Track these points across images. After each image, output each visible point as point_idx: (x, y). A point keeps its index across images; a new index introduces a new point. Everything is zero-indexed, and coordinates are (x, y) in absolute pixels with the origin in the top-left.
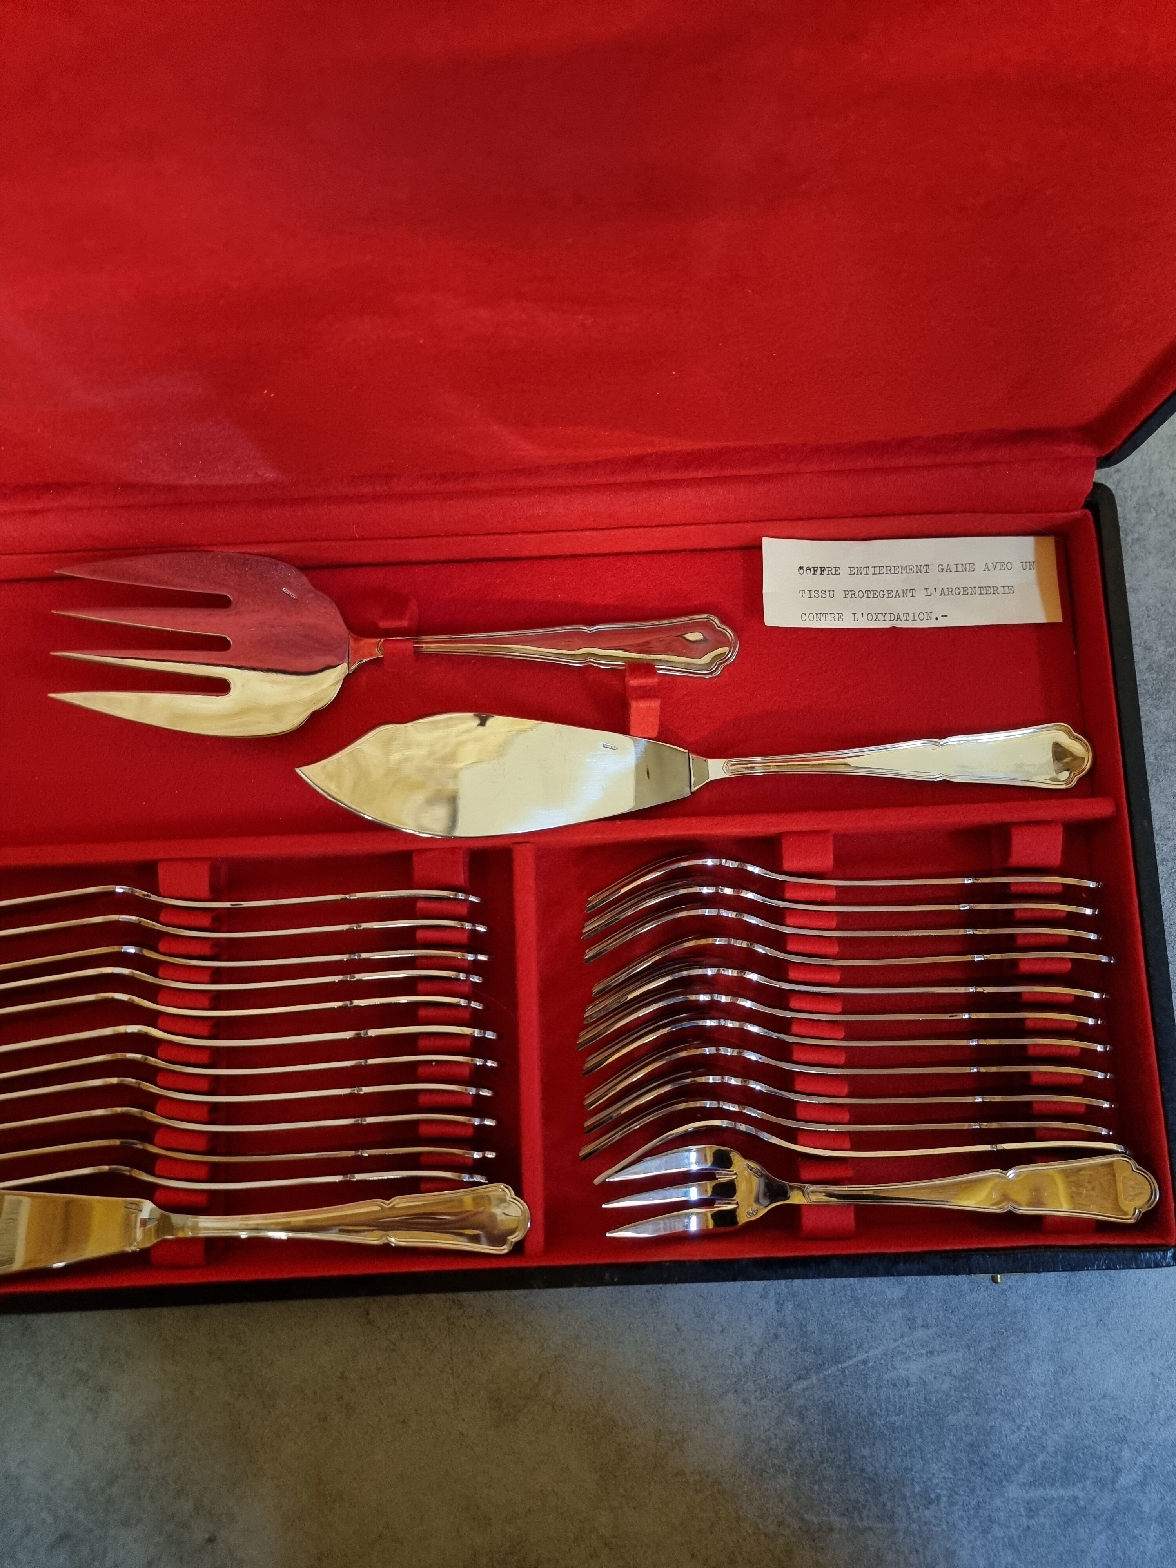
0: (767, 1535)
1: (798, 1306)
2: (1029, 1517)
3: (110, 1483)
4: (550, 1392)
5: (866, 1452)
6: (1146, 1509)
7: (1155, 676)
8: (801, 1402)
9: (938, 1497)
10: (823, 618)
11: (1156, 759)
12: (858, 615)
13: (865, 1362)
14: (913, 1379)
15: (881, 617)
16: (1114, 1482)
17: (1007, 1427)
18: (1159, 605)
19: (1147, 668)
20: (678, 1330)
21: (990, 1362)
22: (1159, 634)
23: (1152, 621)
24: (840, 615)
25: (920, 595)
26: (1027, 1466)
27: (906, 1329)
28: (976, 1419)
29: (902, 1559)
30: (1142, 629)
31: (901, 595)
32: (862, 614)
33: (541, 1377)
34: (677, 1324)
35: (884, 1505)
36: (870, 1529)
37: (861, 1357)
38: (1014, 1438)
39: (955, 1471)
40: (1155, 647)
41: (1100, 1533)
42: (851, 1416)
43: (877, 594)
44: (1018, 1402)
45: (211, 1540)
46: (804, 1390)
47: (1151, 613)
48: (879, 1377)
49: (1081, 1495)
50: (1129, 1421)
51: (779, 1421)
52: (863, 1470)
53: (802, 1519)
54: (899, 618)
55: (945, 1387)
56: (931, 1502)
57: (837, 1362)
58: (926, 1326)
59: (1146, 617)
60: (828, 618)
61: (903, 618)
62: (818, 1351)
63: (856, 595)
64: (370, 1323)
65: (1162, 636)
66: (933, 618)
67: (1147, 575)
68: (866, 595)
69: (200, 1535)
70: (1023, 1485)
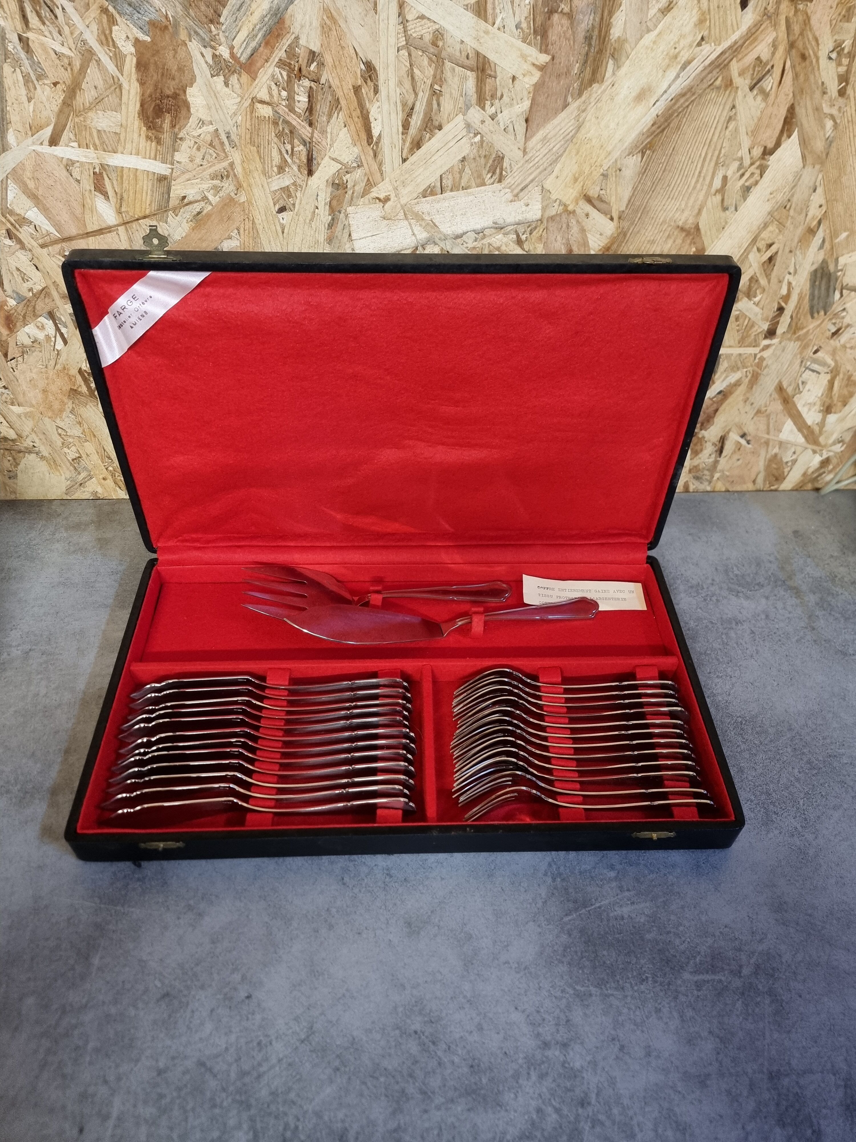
0: (556, 997)
1: (563, 880)
2: (699, 990)
3: (197, 965)
4: (437, 920)
5: (605, 953)
6: (760, 987)
8: (569, 926)
9: (647, 977)
13: (600, 907)
14: (626, 916)
16: (740, 972)
17: (677, 942)
21: (664, 908)
26: (692, 962)
27: (619, 892)
28: (661, 937)
29: (632, 1013)
33: (432, 912)
35: (618, 981)
36: (612, 995)
37: (597, 905)
38: (682, 947)
39: (653, 964)
41: (738, 1000)
42: (595, 935)
44: (681, 928)
45: (249, 997)
46: (570, 921)
48: (608, 915)
49: (723, 979)
50: (742, 940)
51: (558, 937)
52: (604, 963)
53: (574, 989)
55: (642, 920)
56: (643, 980)
57: (586, 907)
58: (628, 890)
62: (575, 901)
64: (344, 884)
69: (243, 994)
70: (691, 973)
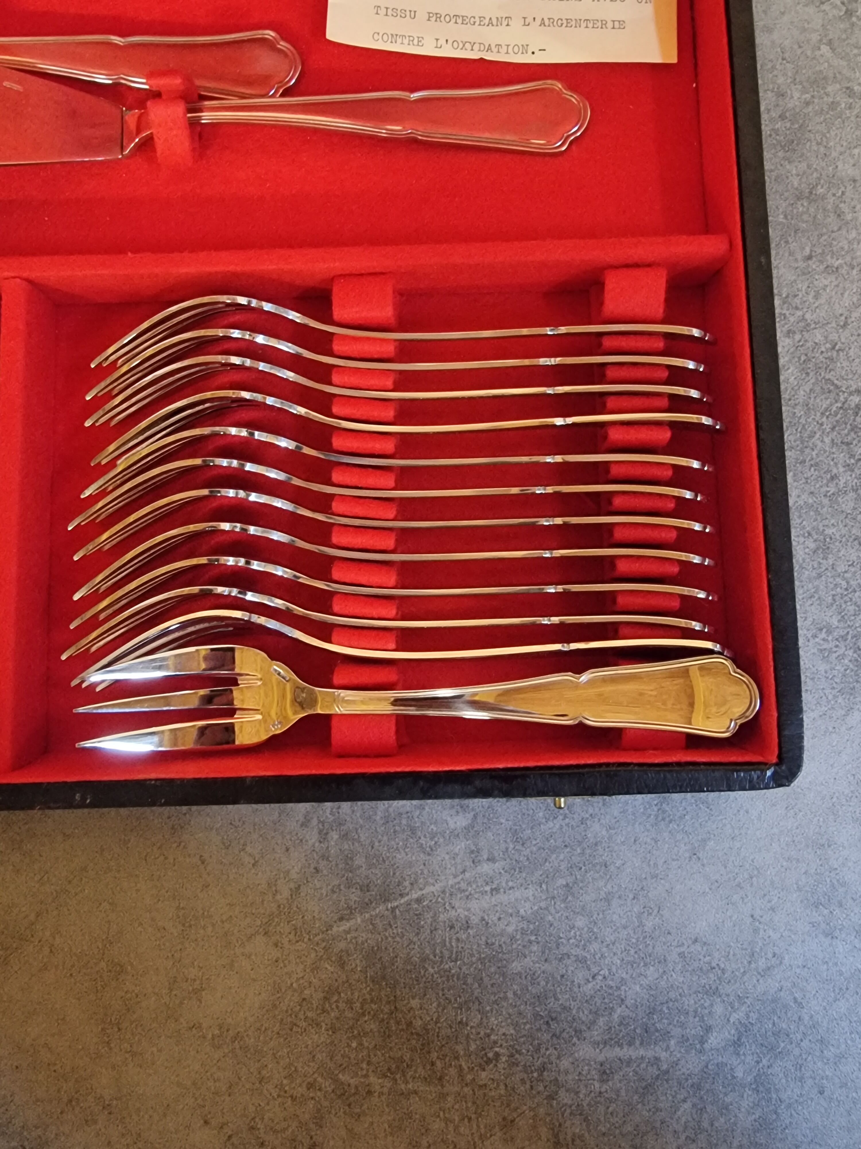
0: (293, 1098)
1: (345, 836)
2: (602, 1081)
4: (48, 933)
5: (415, 1003)
6: (739, 1073)
7: (788, 125)
8: (342, 945)
9: (497, 1055)
10: (399, 40)
11: (786, 217)
12: (442, 42)
13: (419, 901)
14: (475, 920)
15: (468, 46)
16: (702, 1042)
17: (580, 976)
18: (796, 47)
19: (780, 117)
20: (203, 863)
21: (564, 901)
22: (795, 79)
23: (788, 65)
24: (420, 39)
25: (516, 23)
26: (601, 1021)
27: (468, 863)
28: (546, 967)
29: (451, 1128)
30: (775, 73)
31: (495, 22)
32: (447, 41)
33: (38, 915)
34: (201, 856)
35: (433, 1064)
36: (416, 1092)
37: (415, 896)
38: (588, 988)
39: (516, 1025)
40: (789, 92)
41: (684, 1101)
42: (399, 963)
43: (467, 20)
44: (594, 946)
46: (348, 932)
47: (786, 55)
48: (435, 918)
49: (663, 1055)
50: (723, 971)
51: (315, 968)
52: (409, 1024)
53: (336, 1081)
54: (489, 49)
55: (510, 929)
56: (489, 1061)
57: (387, 900)
58: (491, 859)
59: (780, 60)
60: (406, 41)
61: (495, 50)
62: (365, 888)
63: (442, 18)
65: (798, 80)
66: (530, 52)
67: (783, 13)
68: (453, 20)
70: (596, 1044)
